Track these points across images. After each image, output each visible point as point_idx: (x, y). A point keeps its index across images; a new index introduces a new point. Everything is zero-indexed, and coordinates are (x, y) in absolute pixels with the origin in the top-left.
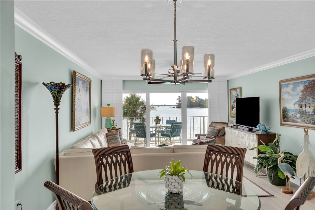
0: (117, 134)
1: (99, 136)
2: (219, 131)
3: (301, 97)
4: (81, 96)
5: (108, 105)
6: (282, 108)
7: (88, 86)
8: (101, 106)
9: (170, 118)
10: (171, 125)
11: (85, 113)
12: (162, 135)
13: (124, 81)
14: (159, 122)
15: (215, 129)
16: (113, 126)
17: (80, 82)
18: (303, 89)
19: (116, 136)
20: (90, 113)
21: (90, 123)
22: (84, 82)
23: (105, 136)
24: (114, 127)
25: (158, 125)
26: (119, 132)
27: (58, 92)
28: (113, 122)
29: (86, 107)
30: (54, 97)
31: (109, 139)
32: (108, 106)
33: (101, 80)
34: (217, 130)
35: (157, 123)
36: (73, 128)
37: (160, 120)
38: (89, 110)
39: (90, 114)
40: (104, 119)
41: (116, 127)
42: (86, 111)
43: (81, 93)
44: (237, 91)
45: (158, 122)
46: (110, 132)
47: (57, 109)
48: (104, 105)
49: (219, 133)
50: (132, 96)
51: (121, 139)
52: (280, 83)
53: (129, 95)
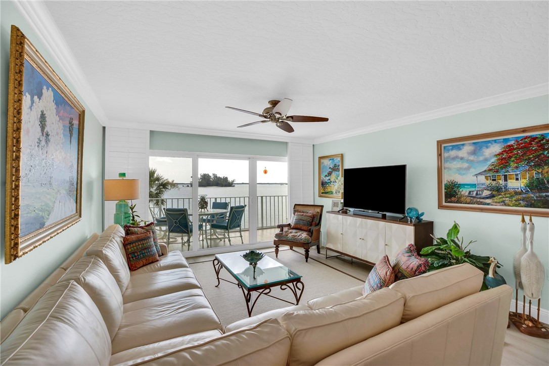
0: (149, 238)
1: (108, 250)
2: (313, 217)
3: (493, 165)
5: (123, 175)
6: (444, 182)
7: (76, 122)
8: (103, 178)
9: (216, 199)
11: (63, 192)
12: (213, 226)
13: (152, 133)
14: (205, 206)
15: (305, 216)
16: (132, 218)
18: (501, 151)
19: (147, 243)
20: (79, 191)
21: (80, 216)
23: (121, 245)
24: (133, 220)
26: (153, 232)
28: (132, 209)
31: (130, 250)
32: (121, 178)
33: (104, 128)
34: (310, 217)
36: (5, 248)
37: (206, 203)
38: (75, 183)
39: (79, 195)
42: (67, 186)
44: (333, 159)
45: (203, 206)
46: (133, 233)
48: (111, 175)
49: (312, 222)
51: (156, 246)
52: (440, 143)
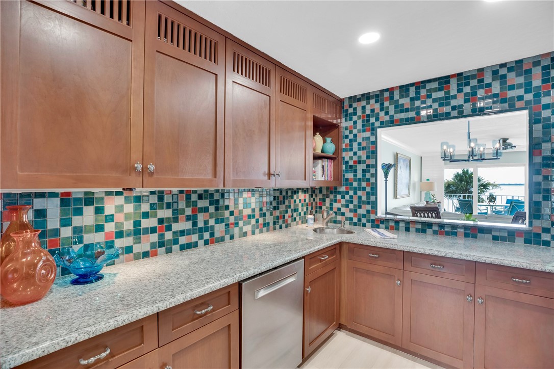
4: (402, 172)
5: (428, 180)
7: (408, 164)
8: (421, 181)
10: (509, 205)
11: (405, 186)
17: (402, 161)
21: (410, 195)
22: (404, 160)
24: (434, 201)
25: (492, 204)
27: (387, 169)
28: (433, 196)
29: (406, 181)
30: (384, 173)
33: (421, 157)
35: (490, 201)
36: (395, 196)
37: (495, 199)
38: (408, 184)
39: (409, 187)
40: (423, 193)
41: (436, 201)
42: (406, 184)
43: (402, 170)
45: (492, 201)
46: (429, 204)
47: (386, 181)
48: (424, 180)
50: (464, 171)
53: (460, 171)
